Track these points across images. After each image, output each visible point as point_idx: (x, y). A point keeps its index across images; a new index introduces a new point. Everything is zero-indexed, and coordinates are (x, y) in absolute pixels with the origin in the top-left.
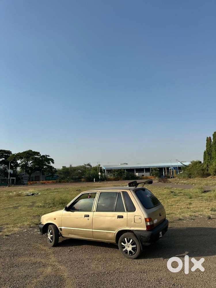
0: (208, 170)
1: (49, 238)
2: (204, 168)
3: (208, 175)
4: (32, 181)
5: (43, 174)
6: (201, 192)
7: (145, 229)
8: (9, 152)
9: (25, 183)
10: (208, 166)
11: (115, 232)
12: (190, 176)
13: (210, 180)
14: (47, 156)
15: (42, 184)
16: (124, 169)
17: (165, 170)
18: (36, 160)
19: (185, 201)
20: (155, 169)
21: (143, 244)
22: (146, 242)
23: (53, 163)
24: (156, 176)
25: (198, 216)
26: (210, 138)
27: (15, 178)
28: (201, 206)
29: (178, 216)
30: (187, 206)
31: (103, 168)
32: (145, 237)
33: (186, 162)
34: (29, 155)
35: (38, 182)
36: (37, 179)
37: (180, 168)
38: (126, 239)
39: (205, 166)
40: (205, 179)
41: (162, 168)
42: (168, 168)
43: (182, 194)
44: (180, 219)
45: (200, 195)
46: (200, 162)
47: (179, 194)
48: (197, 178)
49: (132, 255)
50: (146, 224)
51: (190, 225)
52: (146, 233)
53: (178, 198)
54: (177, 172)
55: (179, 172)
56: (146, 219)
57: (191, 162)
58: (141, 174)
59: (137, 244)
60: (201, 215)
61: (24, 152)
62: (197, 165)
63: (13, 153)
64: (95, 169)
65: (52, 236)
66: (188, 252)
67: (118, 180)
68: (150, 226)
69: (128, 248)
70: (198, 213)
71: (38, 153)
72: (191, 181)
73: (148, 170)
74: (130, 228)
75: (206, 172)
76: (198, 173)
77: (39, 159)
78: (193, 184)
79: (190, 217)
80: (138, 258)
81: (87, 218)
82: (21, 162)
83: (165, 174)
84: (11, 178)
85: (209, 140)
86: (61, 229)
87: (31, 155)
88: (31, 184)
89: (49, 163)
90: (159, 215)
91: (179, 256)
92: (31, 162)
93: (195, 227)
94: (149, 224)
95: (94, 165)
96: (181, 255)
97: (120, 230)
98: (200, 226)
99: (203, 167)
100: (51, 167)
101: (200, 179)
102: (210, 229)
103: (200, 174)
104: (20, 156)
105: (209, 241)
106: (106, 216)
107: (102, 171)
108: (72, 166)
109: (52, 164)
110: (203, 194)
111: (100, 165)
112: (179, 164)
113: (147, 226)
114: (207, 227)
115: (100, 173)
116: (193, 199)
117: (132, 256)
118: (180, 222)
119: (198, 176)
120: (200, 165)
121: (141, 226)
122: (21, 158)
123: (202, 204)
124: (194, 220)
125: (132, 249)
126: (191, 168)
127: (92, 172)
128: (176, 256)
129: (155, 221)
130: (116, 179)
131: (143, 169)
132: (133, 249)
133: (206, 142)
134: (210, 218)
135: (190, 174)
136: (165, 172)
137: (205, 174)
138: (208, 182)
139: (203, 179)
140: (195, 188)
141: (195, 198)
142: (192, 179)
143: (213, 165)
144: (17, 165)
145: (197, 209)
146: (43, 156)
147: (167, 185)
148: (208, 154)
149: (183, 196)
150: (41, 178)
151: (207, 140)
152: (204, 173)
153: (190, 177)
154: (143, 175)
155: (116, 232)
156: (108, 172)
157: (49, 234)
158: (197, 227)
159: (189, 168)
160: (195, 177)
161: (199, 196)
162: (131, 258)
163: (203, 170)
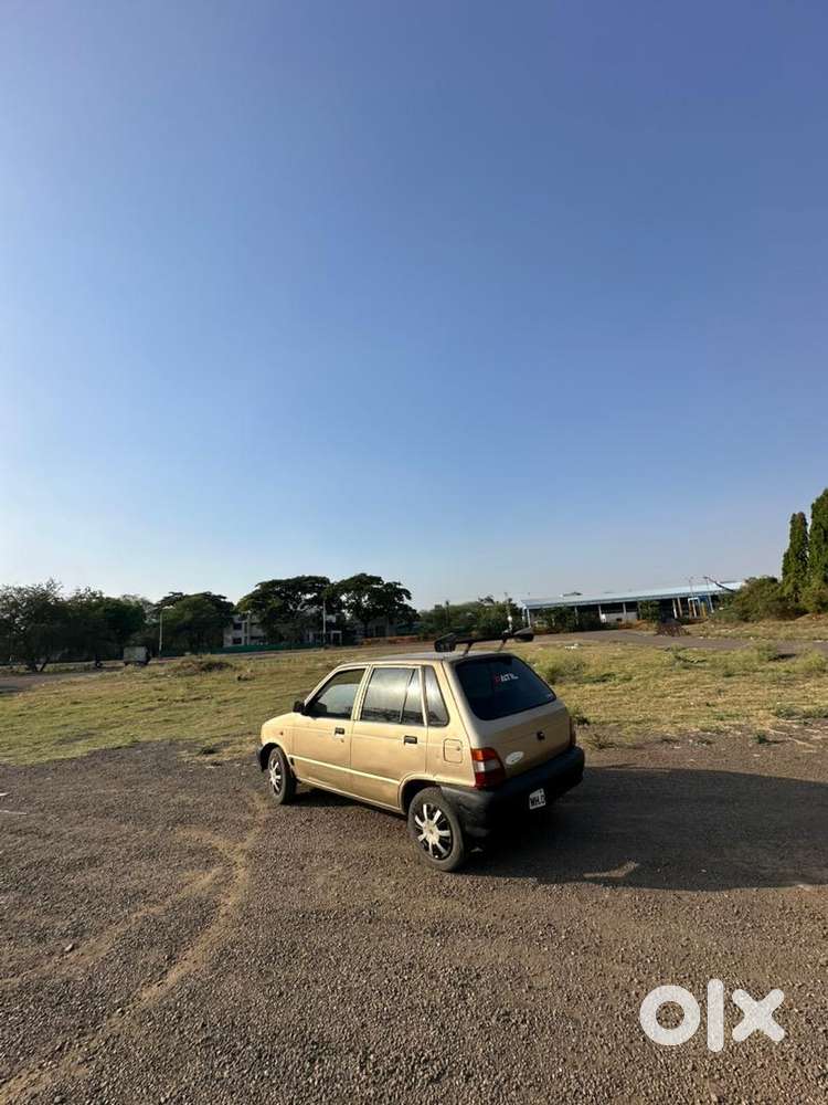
0: (797, 600)
1: (273, 780)
2: (785, 594)
3: (801, 612)
4: (372, 636)
5: (391, 623)
6: (766, 657)
7: (472, 783)
8: (324, 581)
9: (360, 641)
10: (796, 588)
11: (398, 783)
12: (745, 617)
13: (805, 627)
14: (396, 584)
15: (391, 642)
16: (572, 608)
17: (677, 604)
18: (375, 594)
19: (707, 684)
20: (648, 603)
21: (467, 828)
22: (475, 825)
23: (409, 598)
24: (653, 620)
25: (727, 733)
26: (802, 516)
27: (339, 632)
28: (752, 698)
29: (665, 728)
30: (706, 700)
31: (521, 605)
32: (468, 809)
33: (734, 582)
34: (361, 583)
35: (381, 639)
36: (381, 633)
37: (715, 598)
38: (425, 807)
39: (789, 589)
40: (792, 622)
41: (670, 600)
42: (684, 600)
43: (707, 664)
44: (667, 740)
45: (760, 668)
46: (774, 580)
47: (699, 664)
48: (766, 622)
49: (440, 859)
50: (476, 767)
51: (690, 763)
52: (472, 796)
53: (691, 675)
54: (708, 609)
55: (714, 607)
56: (474, 753)
57: (747, 581)
58: (614, 616)
59: (453, 826)
60: (739, 728)
61: (352, 579)
62: (766, 588)
63: (332, 582)
64: (502, 609)
65: (279, 777)
66: (636, 865)
67: (558, 632)
68: (486, 773)
69: (429, 835)
70: (732, 723)
71: (378, 580)
72: (747, 628)
73: (631, 606)
74: (434, 775)
75: (792, 604)
76: (767, 608)
77: (379, 590)
78: (748, 637)
79: (702, 733)
80: (458, 869)
81: (341, 736)
82: (349, 599)
83: (678, 614)
84: (333, 632)
85: (798, 521)
86: (292, 760)
87: (366, 583)
88: (369, 644)
89: (401, 599)
90: (535, 736)
91: (596, 878)
92: (366, 597)
93: (703, 768)
94: (482, 767)
95: (500, 599)
96: (605, 875)
97: (410, 778)
98: (720, 766)
99: (782, 591)
100: (406, 608)
101: (777, 623)
102: (752, 777)
103: (774, 610)
104: (345, 586)
105: (730, 825)
106: (379, 736)
107: (516, 612)
108: (450, 604)
109: (406, 602)
110: (772, 665)
111: (510, 600)
112: (713, 588)
113: (478, 775)
114: (741, 771)
115: (510, 618)
116: (733, 679)
117: (441, 862)
118: (663, 750)
119: (768, 617)
120: (773, 586)
121: (460, 773)
122: (348, 591)
123: (759, 693)
124: (709, 743)
125: (440, 841)
126: (748, 596)
127: (493, 616)
128: (587, 875)
129: (513, 759)
130: (551, 631)
131: (597, 606)
132: (442, 840)
133: (790, 526)
134: (762, 740)
135: (746, 612)
136: (677, 610)
137: (788, 609)
138: (800, 630)
139: (783, 623)
140: (748, 647)
141: (744, 675)
142: (749, 625)
143: (813, 587)
144: (341, 605)
145: (732, 710)
146: (389, 585)
147: (675, 643)
148: (796, 558)
149: (709, 669)
150: (387, 631)
151: (792, 522)
152: (785, 608)
153: (746, 620)
154: (619, 620)
155: (400, 783)
156: (536, 615)
157: (272, 772)
158: (710, 768)
159: (742, 596)
160: (762, 618)
161: (755, 671)
162: (438, 865)
163: (782, 600)
